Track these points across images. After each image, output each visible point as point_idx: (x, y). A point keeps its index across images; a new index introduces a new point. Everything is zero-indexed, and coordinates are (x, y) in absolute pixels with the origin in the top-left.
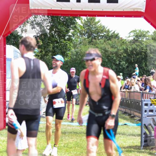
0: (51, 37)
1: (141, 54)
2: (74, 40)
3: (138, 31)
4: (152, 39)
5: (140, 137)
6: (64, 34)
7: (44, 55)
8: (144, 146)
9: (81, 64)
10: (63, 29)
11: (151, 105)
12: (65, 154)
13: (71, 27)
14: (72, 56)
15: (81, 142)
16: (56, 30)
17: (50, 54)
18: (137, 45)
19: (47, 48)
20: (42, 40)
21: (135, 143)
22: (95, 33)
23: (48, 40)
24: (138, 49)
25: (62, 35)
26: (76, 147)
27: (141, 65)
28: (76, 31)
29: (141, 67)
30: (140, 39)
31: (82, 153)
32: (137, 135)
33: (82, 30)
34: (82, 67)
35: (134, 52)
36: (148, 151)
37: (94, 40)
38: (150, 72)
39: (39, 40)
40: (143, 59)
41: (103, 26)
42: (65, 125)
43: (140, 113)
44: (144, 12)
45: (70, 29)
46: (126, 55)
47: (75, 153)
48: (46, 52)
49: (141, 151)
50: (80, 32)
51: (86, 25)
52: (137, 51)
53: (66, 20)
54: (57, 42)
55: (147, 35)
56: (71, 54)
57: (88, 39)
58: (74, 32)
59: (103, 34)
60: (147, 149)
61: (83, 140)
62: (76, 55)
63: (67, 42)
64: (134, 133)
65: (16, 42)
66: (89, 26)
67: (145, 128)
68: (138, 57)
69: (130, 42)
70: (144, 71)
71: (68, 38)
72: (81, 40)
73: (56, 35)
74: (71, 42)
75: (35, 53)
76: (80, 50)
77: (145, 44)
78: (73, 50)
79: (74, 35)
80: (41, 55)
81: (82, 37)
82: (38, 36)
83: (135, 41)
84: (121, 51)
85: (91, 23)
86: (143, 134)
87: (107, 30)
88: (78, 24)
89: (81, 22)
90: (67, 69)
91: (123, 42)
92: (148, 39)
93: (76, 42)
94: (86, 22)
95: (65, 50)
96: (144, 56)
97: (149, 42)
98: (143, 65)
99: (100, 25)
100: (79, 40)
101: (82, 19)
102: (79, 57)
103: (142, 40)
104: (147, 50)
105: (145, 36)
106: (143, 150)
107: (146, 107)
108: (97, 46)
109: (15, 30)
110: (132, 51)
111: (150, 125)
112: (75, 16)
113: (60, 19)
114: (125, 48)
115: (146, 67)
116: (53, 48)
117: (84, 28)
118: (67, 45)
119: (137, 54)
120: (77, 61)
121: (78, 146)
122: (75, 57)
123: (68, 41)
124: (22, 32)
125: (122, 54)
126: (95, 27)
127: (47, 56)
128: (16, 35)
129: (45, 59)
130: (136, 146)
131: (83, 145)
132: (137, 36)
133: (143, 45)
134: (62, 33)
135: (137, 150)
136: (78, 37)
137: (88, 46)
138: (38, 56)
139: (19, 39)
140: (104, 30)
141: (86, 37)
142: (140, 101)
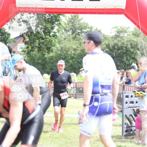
0: (37, 34)
1: (122, 49)
2: (59, 37)
3: (119, 28)
4: (133, 34)
5: (121, 127)
6: (49, 30)
7: (31, 51)
8: (125, 136)
9: (66, 59)
10: (49, 26)
11: (132, 96)
12: (50, 144)
13: (56, 24)
14: (57, 51)
15: (66, 133)
16: (41, 27)
17: (36, 50)
18: (118, 41)
19: (34, 44)
20: (29, 37)
21: (117, 133)
22: (78, 29)
23: (34, 36)
24: (120, 44)
25: (47, 31)
26: (60, 138)
27: (122, 59)
28: (60, 28)
29: (122, 61)
30: (121, 35)
31: (67, 143)
32: (119, 125)
33: (67, 27)
34: (67, 62)
35: (116, 47)
36: (129, 140)
37: (77, 36)
38: (131, 66)
39: (26, 37)
40: (124, 53)
41: (87, 23)
42: (51, 117)
43: (121, 104)
44: (125, 9)
45: (55, 26)
46: (108, 50)
47: (60, 143)
48: (32, 48)
49: (122, 140)
50: (64, 28)
51: (70, 22)
52: (119, 46)
53: (51, 17)
54: (43, 39)
55: (128, 31)
56: (56, 50)
57: (72, 35)
58: (59, 28)
59: (86, 31)
60: (127, 139)
61: (68, 131)
62: (61, 51)
63: (52, 39)
64: (116, 124)
65: (3, 38)
66: (73, 23)
67: (126, 119)
68: (119, 52)
69: (112, 38)
70: (125, 65)
71: (53, 35)
72: (65, 37)
73: (42, 32)
74: (56, 38)
75: (22, 49)
76: (65, 46)
77: (126, 39)
78: (58, 45)
79: (58, 31)
80: (27, 51)
81: (66, 33)
82: (24, 33)
83: (116, 37)
84: (104, 46)
85: (75, 20)
86: (124, 124)
87: (90, 26)
88: (62, 21)
89: (66, 19)
90: (53, 64)
91: (105, 38)
92: (129, 35)
93: (61, 38)
94: (70, 19)
95: (50, 46)
96: (126, 51)
97: (129, 38)
98: (125, 59)
99: (84, 22)
100: (63, 36)
101: (66, 16)
102: (63, 52)
103: (123, 36)
104: (128, 45)
105: (126, 32)
106: (125, 140)
107: (127, 99)
108: (80, 41)
109: (3, 27)
110: (114, 47)
111: (131, 115)
112: (59, 14)
113: (45, 16)
114: (107, 43)
115: (128, 61)
116: (39, 44)
117: (68, 24)
118: (52, 41)
119: (119, 49)
120: (62, 56)
121: (63, 136)
122: (60, 52)
123: (53, 37)
124: (9, 29)
125: (105, 49)
126: (79, 24)
127: (33, 52)
128: (3, 32)
129: (31, 54)
130: (118, 136)
131: (68, 135)
132: (118, 32)
133: (124, 40)
134: (47, 29)
135: (118, 140)
136: (63, 34)
137: (72, 41)
138: (25, 52)
139: (6, 36)
140: (88, 26)
141: (71, 33)
142: (121, 93)
